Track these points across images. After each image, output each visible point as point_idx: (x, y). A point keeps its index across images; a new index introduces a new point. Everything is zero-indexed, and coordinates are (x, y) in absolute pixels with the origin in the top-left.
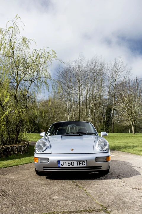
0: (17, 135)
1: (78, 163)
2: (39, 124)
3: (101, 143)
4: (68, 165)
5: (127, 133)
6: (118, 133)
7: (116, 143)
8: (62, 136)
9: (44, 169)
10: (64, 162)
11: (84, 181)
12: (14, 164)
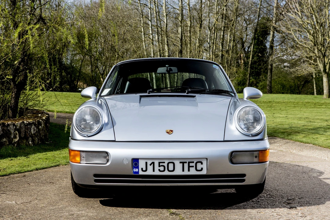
0: (16, 94)
1: (186, 165)
2: (73, 67)
3: (246, 116)
4: (159, 170)
5: (307, 94)
6: (283, 93)
7: (278, 120)
8: (141, 97)
9: (96, 181)
10: (149, 162)
11: (200, 211)
12: (13, 170)
